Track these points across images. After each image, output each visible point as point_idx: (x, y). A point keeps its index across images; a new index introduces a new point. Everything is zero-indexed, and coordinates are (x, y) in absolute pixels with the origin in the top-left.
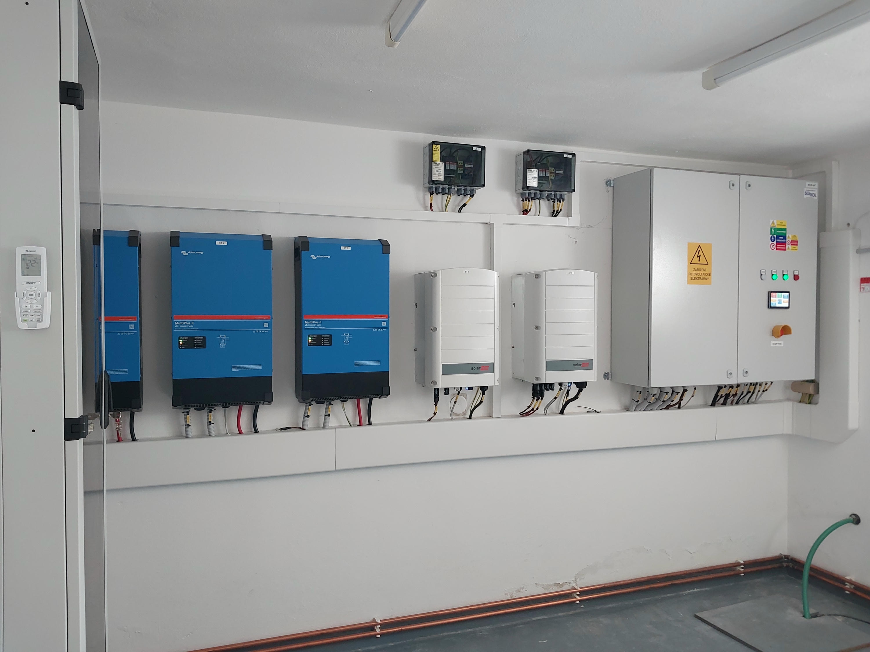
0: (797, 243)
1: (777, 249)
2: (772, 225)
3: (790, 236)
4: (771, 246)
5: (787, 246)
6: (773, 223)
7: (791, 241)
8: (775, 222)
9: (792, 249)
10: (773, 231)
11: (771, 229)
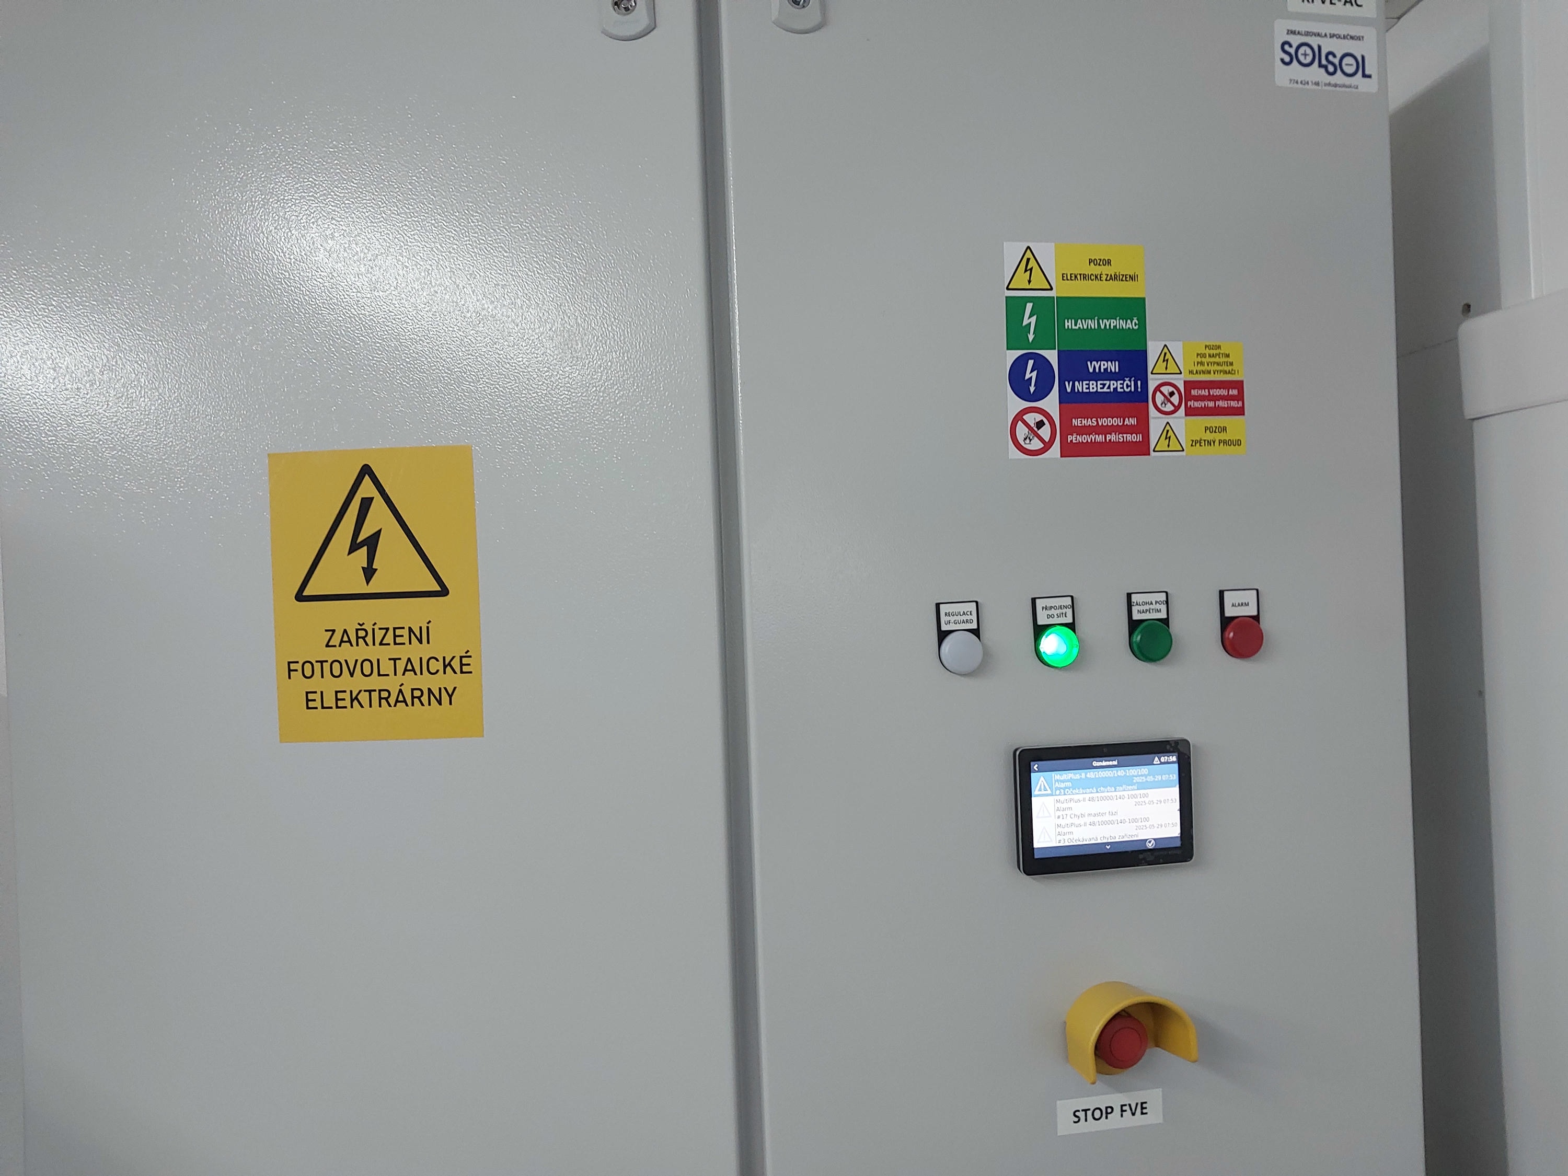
0: (1240, 397)
1: (1068, 451)
2: (1021, 280)
3: (1177, 349)
4: (1022, 431)
5: (1156, 423)
6: (1028, 262)
7: (1189, 385)
8: (1046, 253)
9: (1195, 443)
10: (1029, 320)
11: (1014, 307)
